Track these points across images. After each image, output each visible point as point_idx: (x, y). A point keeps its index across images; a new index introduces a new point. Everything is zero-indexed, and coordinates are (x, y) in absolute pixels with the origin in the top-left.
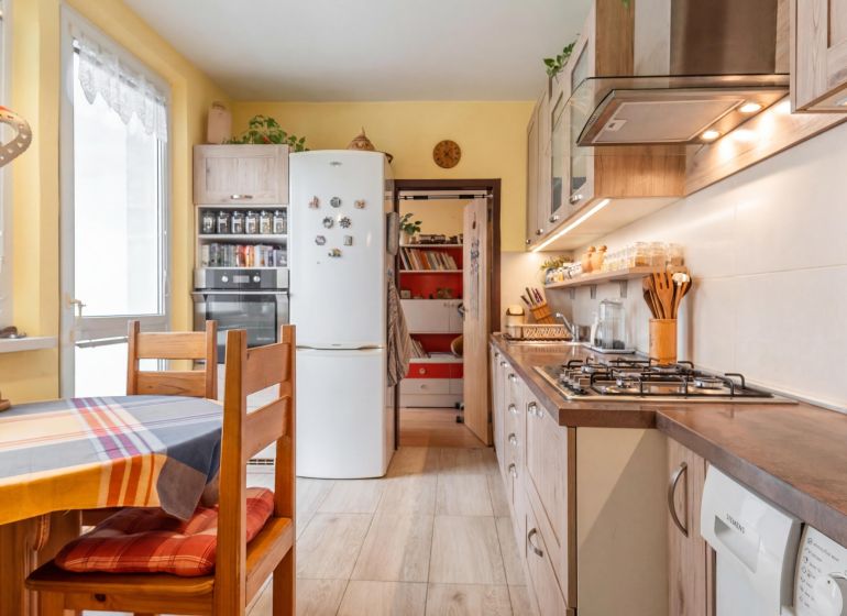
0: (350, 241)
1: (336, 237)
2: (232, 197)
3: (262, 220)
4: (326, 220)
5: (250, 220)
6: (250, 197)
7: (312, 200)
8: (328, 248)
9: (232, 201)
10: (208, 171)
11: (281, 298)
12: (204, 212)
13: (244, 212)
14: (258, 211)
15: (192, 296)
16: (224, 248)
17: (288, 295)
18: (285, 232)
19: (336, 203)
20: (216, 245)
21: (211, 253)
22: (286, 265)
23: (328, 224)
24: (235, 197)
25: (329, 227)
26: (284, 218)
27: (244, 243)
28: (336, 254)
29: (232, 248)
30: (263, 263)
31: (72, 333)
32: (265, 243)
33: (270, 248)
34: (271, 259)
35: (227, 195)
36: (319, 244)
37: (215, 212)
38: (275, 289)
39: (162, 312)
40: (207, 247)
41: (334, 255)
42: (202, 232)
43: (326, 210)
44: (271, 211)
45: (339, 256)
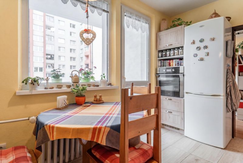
0: (208, 54)
1: (202, 53)
2: (166, 46)
3: (175, 51)
4: (198, 48)
5: (172, 52)
6: (172, 45)
7: (192, 41)
8: (199, 57)
9: (167, 47)
10: (160, 39)
11: (181, 76)
12: (159, 51)
13: (170, 50)
14: (174, 49)
15: (156, 76)
16: (165, 61)
17: (184, 75)
18: (183, 54)
19: (201, 41)
20: (162, 61)
21: (161, 63)
22: (183, 65)
23: (198, 49)
24: (167, 45)
25: (199, 50)
26: (183, 50)
27: (170, 59)
28: (202, 59)
29: (167, 61)
30: (176, 65)
31: (124, 85)
32: (177, 59)
33: (178, 60)
34: (178, 63)
35: (165, 45)
36: (194, 57)
37: (162, 51)
38: (179, 73)
39: (148, 80)
40: (160, 61)
41: (201, 60)
42: (159, 57)
43: (198, 44)
44: (178, 48)
45: (203, 60)
